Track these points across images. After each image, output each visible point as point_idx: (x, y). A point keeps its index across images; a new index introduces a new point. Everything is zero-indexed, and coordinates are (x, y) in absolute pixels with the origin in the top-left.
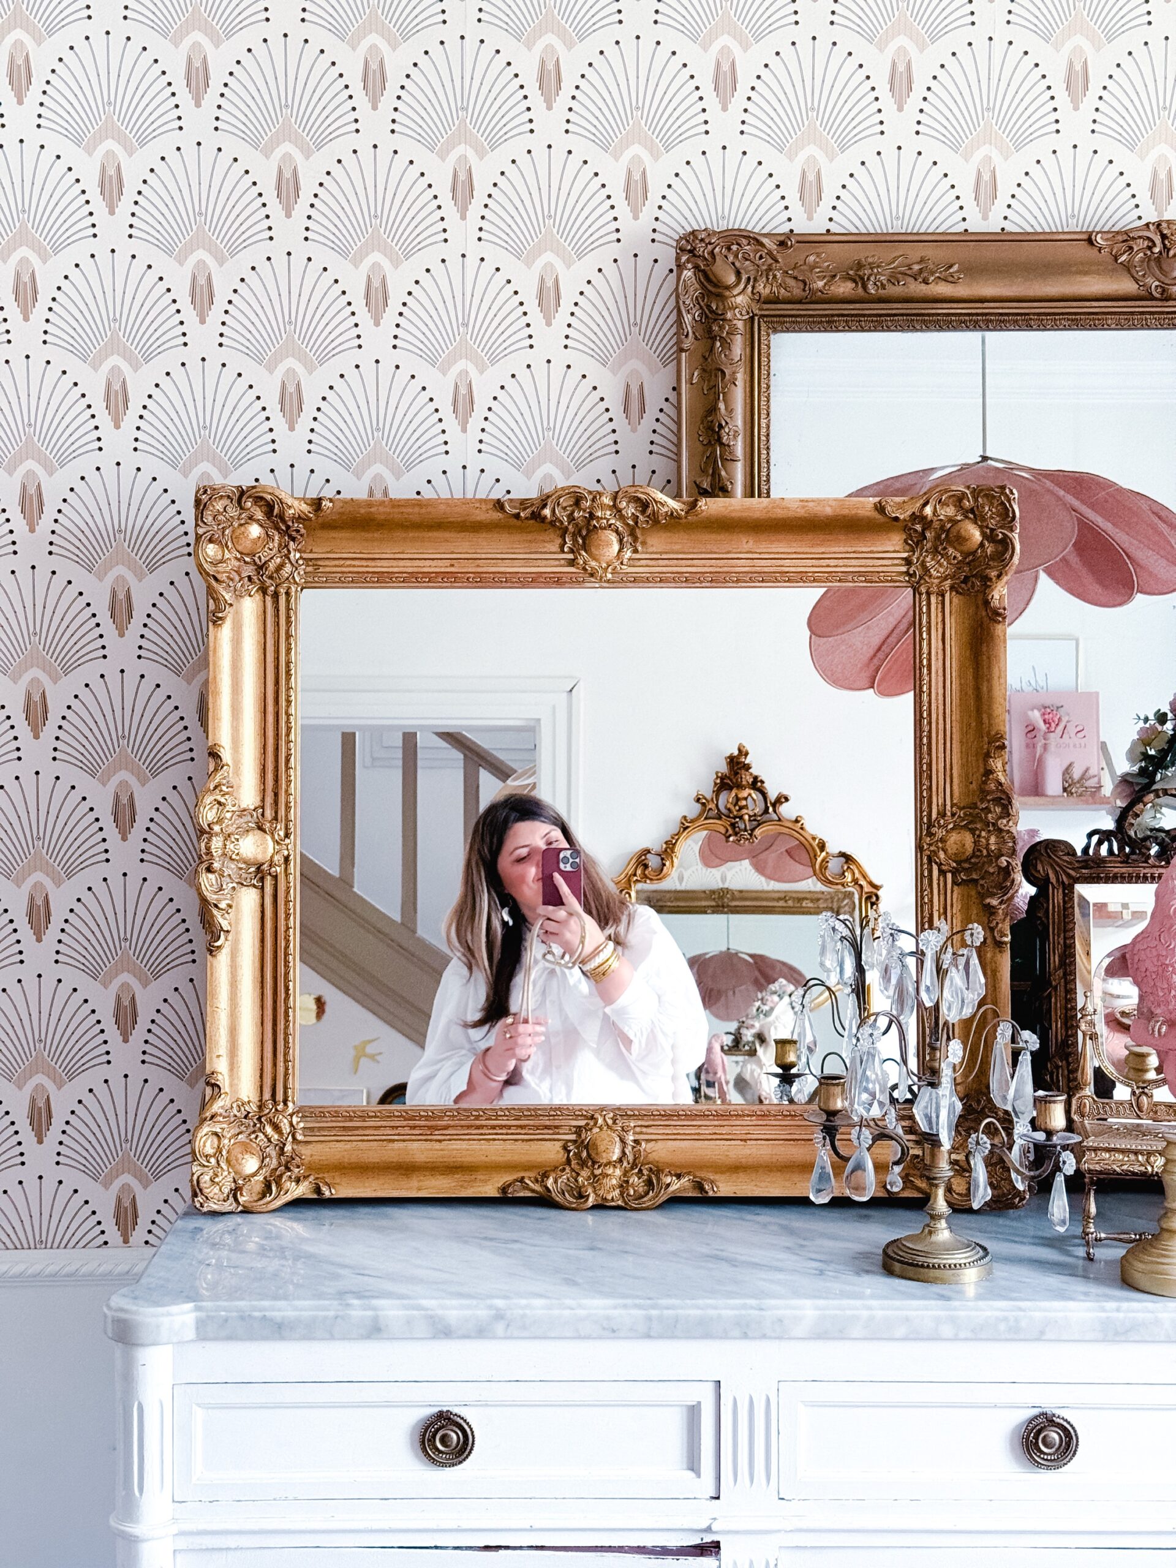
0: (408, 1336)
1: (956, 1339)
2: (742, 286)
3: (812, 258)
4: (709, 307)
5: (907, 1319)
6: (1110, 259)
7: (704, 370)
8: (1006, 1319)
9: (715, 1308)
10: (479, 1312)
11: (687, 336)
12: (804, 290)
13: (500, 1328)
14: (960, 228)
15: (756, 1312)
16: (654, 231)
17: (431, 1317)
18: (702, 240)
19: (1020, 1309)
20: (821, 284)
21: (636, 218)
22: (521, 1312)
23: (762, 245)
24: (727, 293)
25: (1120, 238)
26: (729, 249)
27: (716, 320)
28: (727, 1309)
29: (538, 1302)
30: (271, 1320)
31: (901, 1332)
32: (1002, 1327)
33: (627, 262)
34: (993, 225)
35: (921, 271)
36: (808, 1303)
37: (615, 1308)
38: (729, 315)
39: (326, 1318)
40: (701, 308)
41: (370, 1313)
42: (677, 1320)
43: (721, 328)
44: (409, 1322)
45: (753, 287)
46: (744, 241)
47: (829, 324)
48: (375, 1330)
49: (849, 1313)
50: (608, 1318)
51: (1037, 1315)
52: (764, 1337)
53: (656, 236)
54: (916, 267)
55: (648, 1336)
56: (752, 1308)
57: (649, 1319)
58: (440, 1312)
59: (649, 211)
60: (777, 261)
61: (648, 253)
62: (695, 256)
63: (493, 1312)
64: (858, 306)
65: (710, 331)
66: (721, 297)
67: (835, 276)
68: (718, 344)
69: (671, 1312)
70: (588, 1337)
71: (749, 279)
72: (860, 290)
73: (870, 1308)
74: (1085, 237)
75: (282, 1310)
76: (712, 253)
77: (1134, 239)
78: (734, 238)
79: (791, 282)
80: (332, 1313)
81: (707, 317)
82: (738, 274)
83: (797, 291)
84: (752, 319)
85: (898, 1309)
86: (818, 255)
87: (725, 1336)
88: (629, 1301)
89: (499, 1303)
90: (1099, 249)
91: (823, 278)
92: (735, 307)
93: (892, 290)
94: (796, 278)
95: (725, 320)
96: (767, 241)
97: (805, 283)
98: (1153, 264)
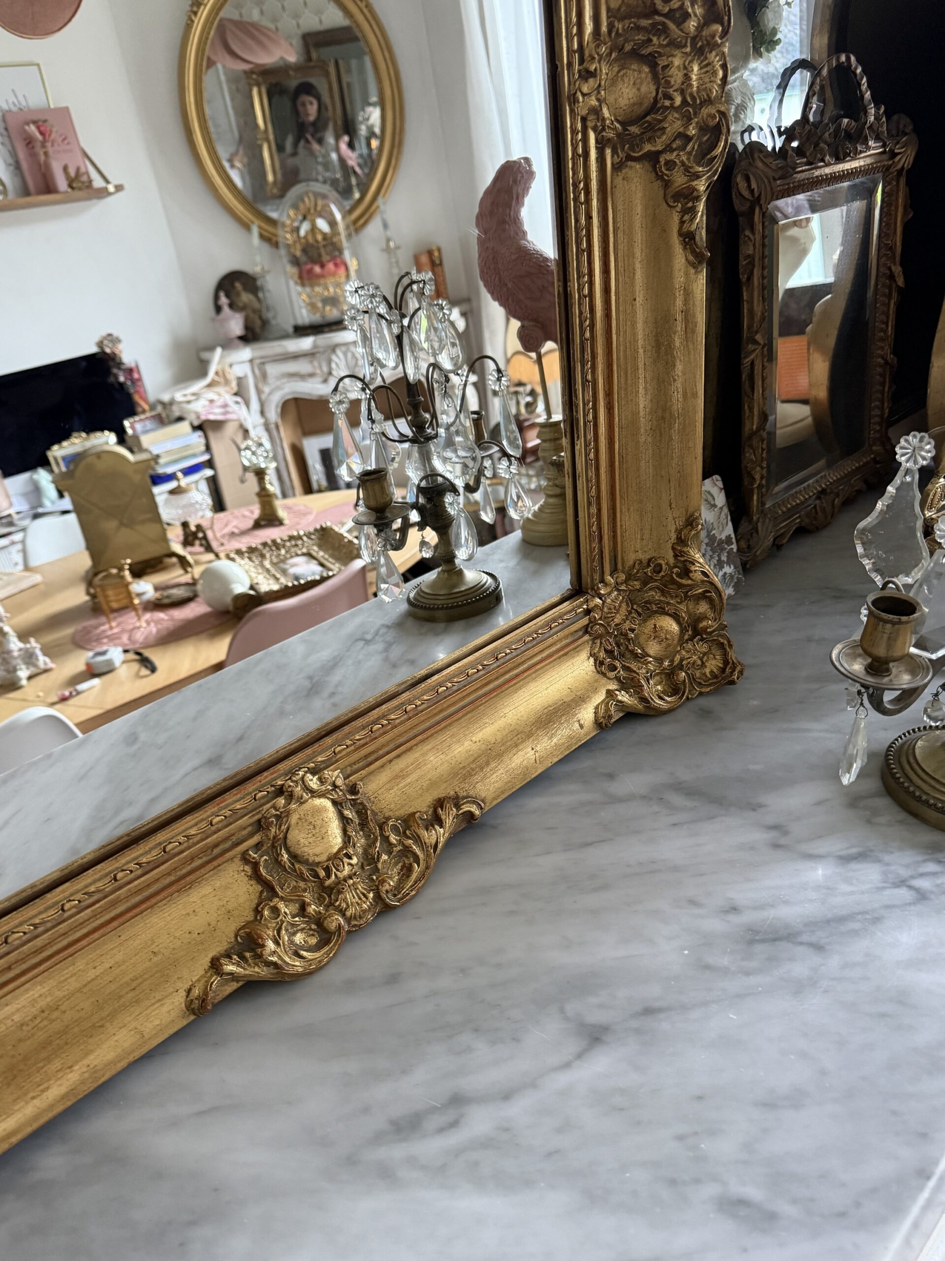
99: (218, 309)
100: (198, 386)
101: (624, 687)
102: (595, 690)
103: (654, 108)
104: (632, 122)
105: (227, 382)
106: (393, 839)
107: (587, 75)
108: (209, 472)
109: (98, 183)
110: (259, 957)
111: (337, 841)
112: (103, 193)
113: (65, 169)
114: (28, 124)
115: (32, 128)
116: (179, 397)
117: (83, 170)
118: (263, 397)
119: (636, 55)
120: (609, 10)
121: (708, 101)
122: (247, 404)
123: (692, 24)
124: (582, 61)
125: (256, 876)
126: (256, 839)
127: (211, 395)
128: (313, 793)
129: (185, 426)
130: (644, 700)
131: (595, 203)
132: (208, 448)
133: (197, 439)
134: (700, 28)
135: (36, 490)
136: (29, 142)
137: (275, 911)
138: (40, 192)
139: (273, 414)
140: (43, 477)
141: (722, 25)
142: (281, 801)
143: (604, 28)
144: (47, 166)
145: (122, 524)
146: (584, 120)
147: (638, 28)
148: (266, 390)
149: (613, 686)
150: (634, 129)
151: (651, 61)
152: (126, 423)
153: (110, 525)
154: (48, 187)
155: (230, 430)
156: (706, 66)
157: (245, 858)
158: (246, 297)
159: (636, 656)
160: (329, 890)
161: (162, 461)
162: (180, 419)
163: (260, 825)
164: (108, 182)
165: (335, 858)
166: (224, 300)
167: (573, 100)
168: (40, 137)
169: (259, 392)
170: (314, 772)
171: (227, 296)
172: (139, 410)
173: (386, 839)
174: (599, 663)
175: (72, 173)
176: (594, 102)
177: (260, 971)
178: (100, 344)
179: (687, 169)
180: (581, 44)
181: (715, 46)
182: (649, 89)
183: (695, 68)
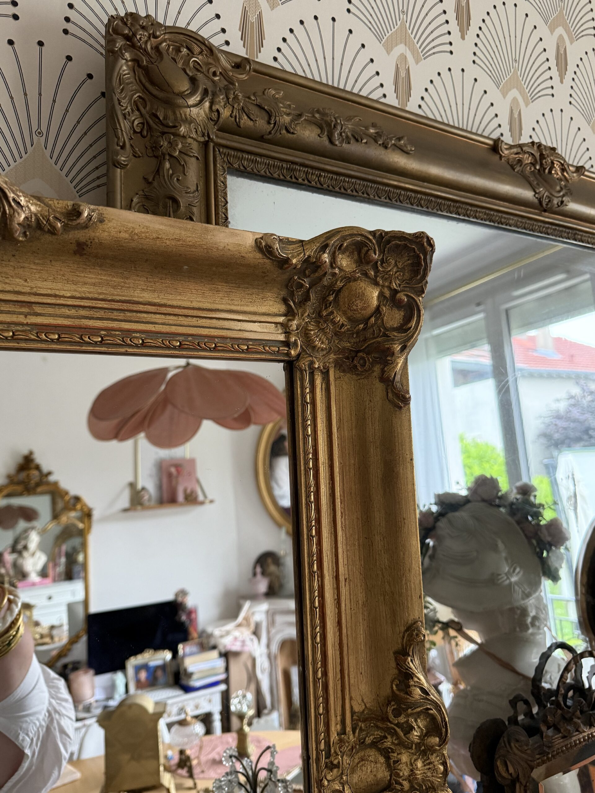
2: (197, 98)
3: (272, 92)
4: (153, 115)
6: (510, 166)
11: (123, 147)
12: (269, 123)
16: (67, 19)
18: (143, 29)
20: (286, 120)
23: (218, 60)
24: (180, 101)
25: (515, 150)
26: (178, 50)
27: (163, 133)
33: (27, 49)
38: (183, 130)
40: (142, 115)
43: (173, 144)
45: (212, 103)
53: (68, 27)
54: (373, 131)
60: (233, 82)
61: (58, 45)
62: (133, 46)
65: (155, 147)
66: (170, 106)
67: (300, 115)
68: (167, 165)
71: (206, 90)
72: (325, 139)
74: (491, 142)
76: (155, 47)
77: (523, 153)
78: (183, 39)
79: (254, 110)
81: (150, 128)
82: (193, 81)
83: (261, 124)
84: (206, 145)
86: (277, 90)
90: (501, 157)
91: (288, 115)
92: (189, 121)
93: (354, 148)
94: (260, 107)
95: (177, 135)
96: (222, 58)
97: (269, 115)
98: (538, 176)
99: (255, 574)
100: (230, 626)
103: (388, 787)
105: (248, 625)
107: (331, 767)
108: (223, 687)
109: (201, 498)
113: (185, 490)
114: (171, 467)
115: (173, 469)
116: (217, 632)
117: (194, 491)
118: (271, 634)
119: (374, 745)
120: (353, 713)
122: (259, 639)
123: (415, 734)
124: (328, 756)
127: (237, 633)
129: (214, 654)
132: (227, 669)
133: (220, 663)
134: (423, 737)
135: (112, 687)
136: (170, 476)
138: (168, 502)
139: (275, 648)
140: (119, 678)
141: (440, 736)
143: (349, 729)
144: (176, 488)
145: (133, 758)
147: (378, 727)
148: (273, 631)
151: (386, 753)
152: (180, 646)
153: (125, 757)
154: (173, 500)
155: (244, 658)
156: (428, 763)
158: (272, 568)
161: (195, 677)
162: (214, 647)
164: (206, 498)
166: (259, 570)
168: (176, 474)
169: (268, 632)
171: (262, 567)
172: (190, 637)
175: (188, 493)
178: (177, 595)
180: (328, 744)
181: (433, 751)
182: (383, 773)
183: (419, 764)
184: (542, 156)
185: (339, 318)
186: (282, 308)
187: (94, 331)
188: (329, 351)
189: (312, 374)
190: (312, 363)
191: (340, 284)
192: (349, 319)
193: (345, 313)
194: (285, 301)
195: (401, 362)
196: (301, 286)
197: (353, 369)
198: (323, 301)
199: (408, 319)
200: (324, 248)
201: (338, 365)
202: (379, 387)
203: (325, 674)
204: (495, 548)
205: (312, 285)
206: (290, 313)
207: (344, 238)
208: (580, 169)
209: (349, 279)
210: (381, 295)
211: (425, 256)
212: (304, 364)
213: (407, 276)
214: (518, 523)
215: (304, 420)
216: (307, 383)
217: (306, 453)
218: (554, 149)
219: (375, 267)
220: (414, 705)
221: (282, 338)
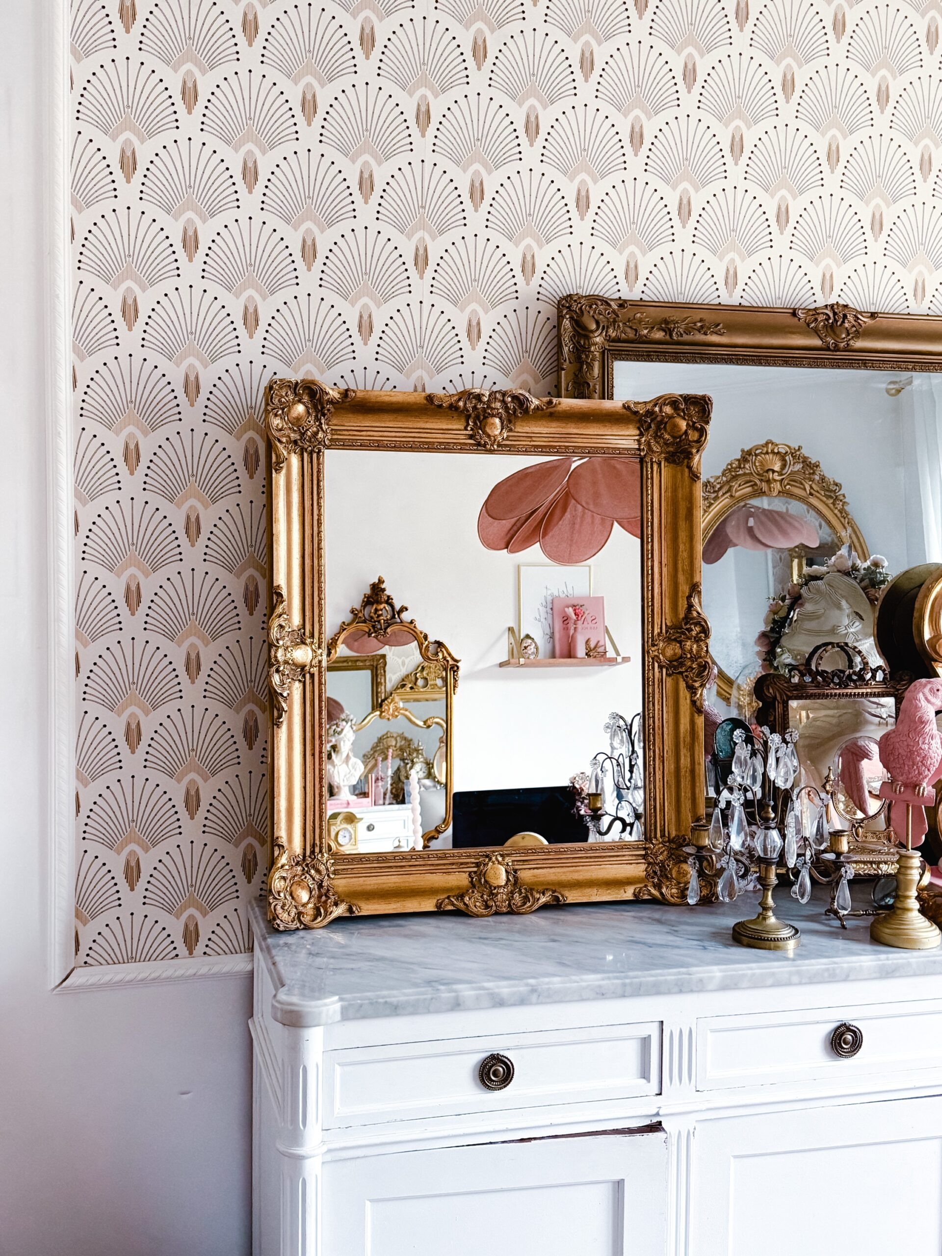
0: (477, 1006)
1: (800, 984)
2: (600, 331)
3: (639, 315)
4: (579, 342)
5: (773, 974)
6: (805, 325)
7: (575, 382)
8: (827, 970)
9: (662, 975)
10: (521, 989)
11: (565, 360)
12: (636, 335)
13: (534, 998)
14: (716, 302)
15: (687, 976)
16: (539, 293)
17: (492, 994)
18: (575, 301)
19: (835, 963)
20: (646, 332)
21: (528, 284)
22: (547, 986)
23: (610, 305)
24: (591, 335)
25: (811, 313)
26: (591, 307)
27: (583, 351)
28: (670, 975)
29: (556, 979)
30: (391, 1004)
31: (770, 982)
32: (826, 974)
33: (522, 313)
34: (735, 301)
35: (702, 327)
36: (715, 968)
37: (603, 979)
38: (592, 349)
39: (425, 999)
40: (574, 343)
41: (453, 994)
42: (640, 984)
43: (587, 357)
44: (478, 998)
45: (607, 332)
46: (599, 303)
47: (647, 357)
48: (457, 1005)
49: (740, 972)
50: (600, 987)
51: (845, 965)
52: (692, 991)
53: (540, 296)
54: (699, 324)
55: (624, 996)
56: (684, 974)
57: (624, 985)
58: (497, 990)
59: (536, 280)
60: (618, 316)
61: (535, 307)
62: (570, 310)
63: (530, 988)
64: (664, 346)
65: (579, 358)
66: (587, 338)
67: (653, 328)
68: (585, 366)
69: (637, 980)
70: (588, 999)
71: (604, 327)
72: (668, 337)
73: (751, 969)
74: (791, 311)
75: (397, 996)
76: (581, 309)
77: (818, 314)
78: (594, 300)
79: (628, 330)
80: (429, 996)
81: (577, 349)
82: (598, 323)
83: (631, 335)
84: (604, 351)
85: (766, 968)
86: (642, 313)
87: (669, 992)
88: (611, 975)
89: (532, 981)
90: (799, 319)
91: (646, 328)
92: (595, 344)
93: (686, 338)
94: (631, 327)
95: (590, 351)
96: (612, 303)
97: (636, 330)
98: (829, 329)
101: (654, 886)
102: (640, 882)
103: (681, 657)
104: (675, 661)
106: (523, 891)
107: (653, 645)
109: (611, 654)
110: (462, 900)
111: (503, 882)
112: (612, 661)
113: (587, 642)
114: (568, 607)
115: (570, 611)
117: (601, 643)
119: (675, 640)
120: (666, 624)
121: (700, 657)
123: (694, 633)
125: (472, 882)
126: (475, 869)
128: (499, 863)
130: (662, 894)
131: (656, 686)
134: (697, 634)
136: (566, 619)
137: (473, 892)
138: (562, 657)
142: (487, 860)
143: (664, 631)
144: (573, 638)
146: (653, 659)
147: (677, 631)
149: (650, 884)
150: (675, 663)
151: (680, 642)
154: (570, 653)
156: (699, 646)
157: (470, 876)
159: (667, 877)
160: (493, 894)
163: (478, 865)
164: (618, 654)
165: (499, 887)
167: (648, 652)
168: (574, 617)
170: (502, 855)
173: (520, 890)
174: (648, 875)
175: (592, 645)
176: (656, 653)
177: (461, 906)
179: (692, 678)
180: (653, 636)
181: (702, 640)
182: (679, 651)
183: (695, 646)
184: (835, 314)
185: (667, 436)
186: (638, 432)
187: (554, 447)
188: (662, 453)
189: (652, 465)
190: (652, 459)
191: (666, 420)
192: (673, 437)
193: (669, 434)
194: (639, 429)
195: (697, 458)
196: (646, 422)
197: (674, 462)
198: (658, 428)
199: (701, 436)
200: (655, 405)
201: (666, 459)
202: (687, 470)
203: (653, 605)
204: (839, 607)
205: (652, 421)
206: (641, 435)
207: (666, 399)
208: (873, 315)
209: (671, 417)
210: (688, 425)
211: (708, 404)
212: (648, 459)
213: (701, 415)
214: (864, 589)
215: (647, 487)
216: (649, 469)
217: (647, 503)
218: (846, 306)
219: (683, 410)
220: (693, 618)
221: (637, 447)
